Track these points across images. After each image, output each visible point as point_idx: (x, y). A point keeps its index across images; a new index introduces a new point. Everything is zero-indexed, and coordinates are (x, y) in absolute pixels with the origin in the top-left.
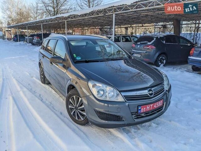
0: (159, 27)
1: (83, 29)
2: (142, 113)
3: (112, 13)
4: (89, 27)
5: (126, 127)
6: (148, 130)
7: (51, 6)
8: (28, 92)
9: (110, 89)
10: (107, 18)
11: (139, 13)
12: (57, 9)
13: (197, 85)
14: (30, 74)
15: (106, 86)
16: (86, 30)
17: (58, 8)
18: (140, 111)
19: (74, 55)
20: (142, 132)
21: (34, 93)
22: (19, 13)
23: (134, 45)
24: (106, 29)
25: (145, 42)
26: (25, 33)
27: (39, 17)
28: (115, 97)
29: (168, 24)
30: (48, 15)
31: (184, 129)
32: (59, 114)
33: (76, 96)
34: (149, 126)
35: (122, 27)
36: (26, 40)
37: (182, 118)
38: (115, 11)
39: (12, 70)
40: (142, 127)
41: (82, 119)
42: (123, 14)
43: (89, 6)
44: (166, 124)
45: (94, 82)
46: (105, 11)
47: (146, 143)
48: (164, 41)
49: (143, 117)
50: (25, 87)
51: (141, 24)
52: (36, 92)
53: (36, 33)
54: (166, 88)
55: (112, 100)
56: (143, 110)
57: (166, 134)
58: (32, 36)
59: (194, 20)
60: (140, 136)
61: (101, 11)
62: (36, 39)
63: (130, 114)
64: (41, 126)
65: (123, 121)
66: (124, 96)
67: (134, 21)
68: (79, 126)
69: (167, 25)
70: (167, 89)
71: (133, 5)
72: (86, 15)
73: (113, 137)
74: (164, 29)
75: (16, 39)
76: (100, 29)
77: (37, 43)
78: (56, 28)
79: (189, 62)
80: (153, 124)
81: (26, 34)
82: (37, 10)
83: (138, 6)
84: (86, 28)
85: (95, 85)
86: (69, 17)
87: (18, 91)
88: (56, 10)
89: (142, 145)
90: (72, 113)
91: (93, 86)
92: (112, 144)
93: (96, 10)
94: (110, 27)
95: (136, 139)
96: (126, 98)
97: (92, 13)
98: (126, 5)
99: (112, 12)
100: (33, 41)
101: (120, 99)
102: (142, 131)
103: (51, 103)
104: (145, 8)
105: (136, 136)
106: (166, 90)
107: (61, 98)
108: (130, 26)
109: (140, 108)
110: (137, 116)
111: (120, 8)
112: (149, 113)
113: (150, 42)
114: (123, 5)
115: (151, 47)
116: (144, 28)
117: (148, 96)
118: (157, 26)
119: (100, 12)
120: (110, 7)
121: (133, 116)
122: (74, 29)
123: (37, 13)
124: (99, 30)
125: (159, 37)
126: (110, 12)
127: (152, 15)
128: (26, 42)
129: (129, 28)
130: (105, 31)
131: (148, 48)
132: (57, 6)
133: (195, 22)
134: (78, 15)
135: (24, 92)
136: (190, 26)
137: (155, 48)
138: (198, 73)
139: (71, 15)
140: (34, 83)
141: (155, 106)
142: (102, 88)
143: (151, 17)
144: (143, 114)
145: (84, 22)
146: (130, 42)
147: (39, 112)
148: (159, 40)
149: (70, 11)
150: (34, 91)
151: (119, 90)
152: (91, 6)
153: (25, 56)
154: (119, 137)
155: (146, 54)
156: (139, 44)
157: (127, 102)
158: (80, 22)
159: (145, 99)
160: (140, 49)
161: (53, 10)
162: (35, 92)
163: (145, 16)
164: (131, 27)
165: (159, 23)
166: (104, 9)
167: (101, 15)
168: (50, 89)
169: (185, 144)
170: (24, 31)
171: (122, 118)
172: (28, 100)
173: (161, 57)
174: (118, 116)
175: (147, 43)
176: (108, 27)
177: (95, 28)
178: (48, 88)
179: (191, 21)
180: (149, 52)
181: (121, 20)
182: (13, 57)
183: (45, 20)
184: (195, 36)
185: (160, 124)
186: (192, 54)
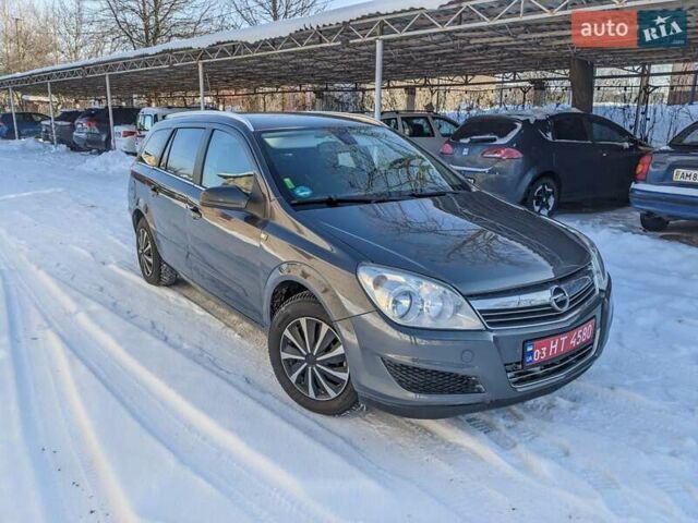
0: (521, 88)
1: (255, 93)
2: (536, 365)
3: (372, 38)
4: (278, 87)
5: (475, 415)
6: (551, 419)
7: (133, 10)
8: (107, 316)
9: (434, 289)
10: (347, 53)
11: (461, 38)
12: (157, 23)
13: (667, 273)
14: (92, 254)
15: (420, 280)
16: (268, 98)
17: (160, 18)
18: (530, 358)
19: (287, 180)
20: (530, 426)
21: (129, 316)
22: (11, 35)
23: (448, 149)
24: (340, 93)
25: (488, 136)
26: (37, 106)
27: (89, 48)
28: (449, 316)
29: (554, 75)
30: (124, 42)
31: (660, 411)
32: (242, 384)
33: (307, 320)
34: (549, 408)
35: (394, 87)
36: (46, 131)
37: (646, 379)
38: (383, 29)
39: (23, 242)
40: (527, 410)
41: (333, 395)
42: (404, 42)
43: (275, 11)
44: (599, 397)
45: (379, 269)
46: (345, 30)
47: (553, 458)
48: (550, 135)
49: (535, 378)
50: (89, 297)
51: (460, 74)
52: (135, 316)
53: (78, 106)
54: (600, 282)
55: (443, 324)
56: (539, 354)
57: (608, 428)
58: (70, 117)
59: (636, 65)
60: (528, 438)
61: (333, 32)
62: (83, 130)
63: (503, 368)
64: (190, 427)
65: (479, 391)
66: (481, 311)
67: (439, 65)
68: (319, 417)
69: (547, 79)
70: (604, 288)
71: (444, 11)
72: (275, 42)
73: (443, 447)
74: (539, 92)
75: (6, 128)
76: (319, 94)
77: (88, 141)
78: (155, 88)
79: (632, 200)
80: (560, 399)
81: (41, 109)
82: (80, 22)
83: (464, 16)
84: (267, 89)
85: (384, 277)
86: (212, 50)
87: (69, 314)
88: (152, 23)
89: (544, 467)
90: (293, 378)
91: (378, 283)
92: (446, 469)
93: (315, 28)
94: (353, 86)
95: (521, 448)
96: (485, 317)
97: (300, 37)
98: (422, 8)
99: (370, 36)
100: (75, 134)
101: (468, 321)
102: (530, 422)
103: (201, 349)
104: (487, 23)
105: (517, 440)
106: (601, 291)
107: (230, 331)
108: (422, 82)
109: (530, 349)
110: (520, 374)
111: (399, 20)
112: (553, 364)
113: (502, 136)
114: (412, 9)
115: (507, 153)
116: (471, 88)
117: (553, 310)
118: (515, 84)
119: (328, 33)
120: (363, 17)
121: (509, 375)
122: (221, 93)
123: (78, 34)
124: (313, 95)
125: (532, 121)
126: (363, 32)
127: (502, 47)
128: (46, 138)
129: (418, 89)
130: (336, 101)
131: (496, 155)
132: (156, 12)
133: (640, 71)
134: (246, 43)
135: (92, 315)
136: (624, 82)
137: (520, 155)
138: (663, 237)
139: (219, 43)
140: (118, 282)
141: (573, 342)
142: (407, 289)
143: (498, 53)
144: (538, 368)
145: (265, 68)
146: (429, 138)
147: (172, 380)
148: (532, 129)
149: (205, 27)
150: (129, 312)
151: (464, 292)
152: (281, 11)
153: (53, 190)
154: (462, 446)
155: (493, 176)
156: (464, 145)
157: (492, 331)
158: (249, 66)
159: (545, 319)
160: (468, 161)
161: (141, 24)
162: (132, 314)
163: (481, 49)
164: (425, 85)
165: (522, 72)
166: (344, 22)
167: (332, 44)
168: (184, 301)
169: (673, 454)
170: (32, 98)
171: (476, 383)
172: (119, 342)
173: (541, 188)
174: (463, 378)
175: (495, 140)
176: (347, 85)
177: (298, 88)
178: (176, 300)
179: (628, 65)
180: (501, 171)
181: (395, 62)
182: (13, 196)
183: (121, 59)
184: (641, 116)
185: (580, 399)
186: (643, 177)
